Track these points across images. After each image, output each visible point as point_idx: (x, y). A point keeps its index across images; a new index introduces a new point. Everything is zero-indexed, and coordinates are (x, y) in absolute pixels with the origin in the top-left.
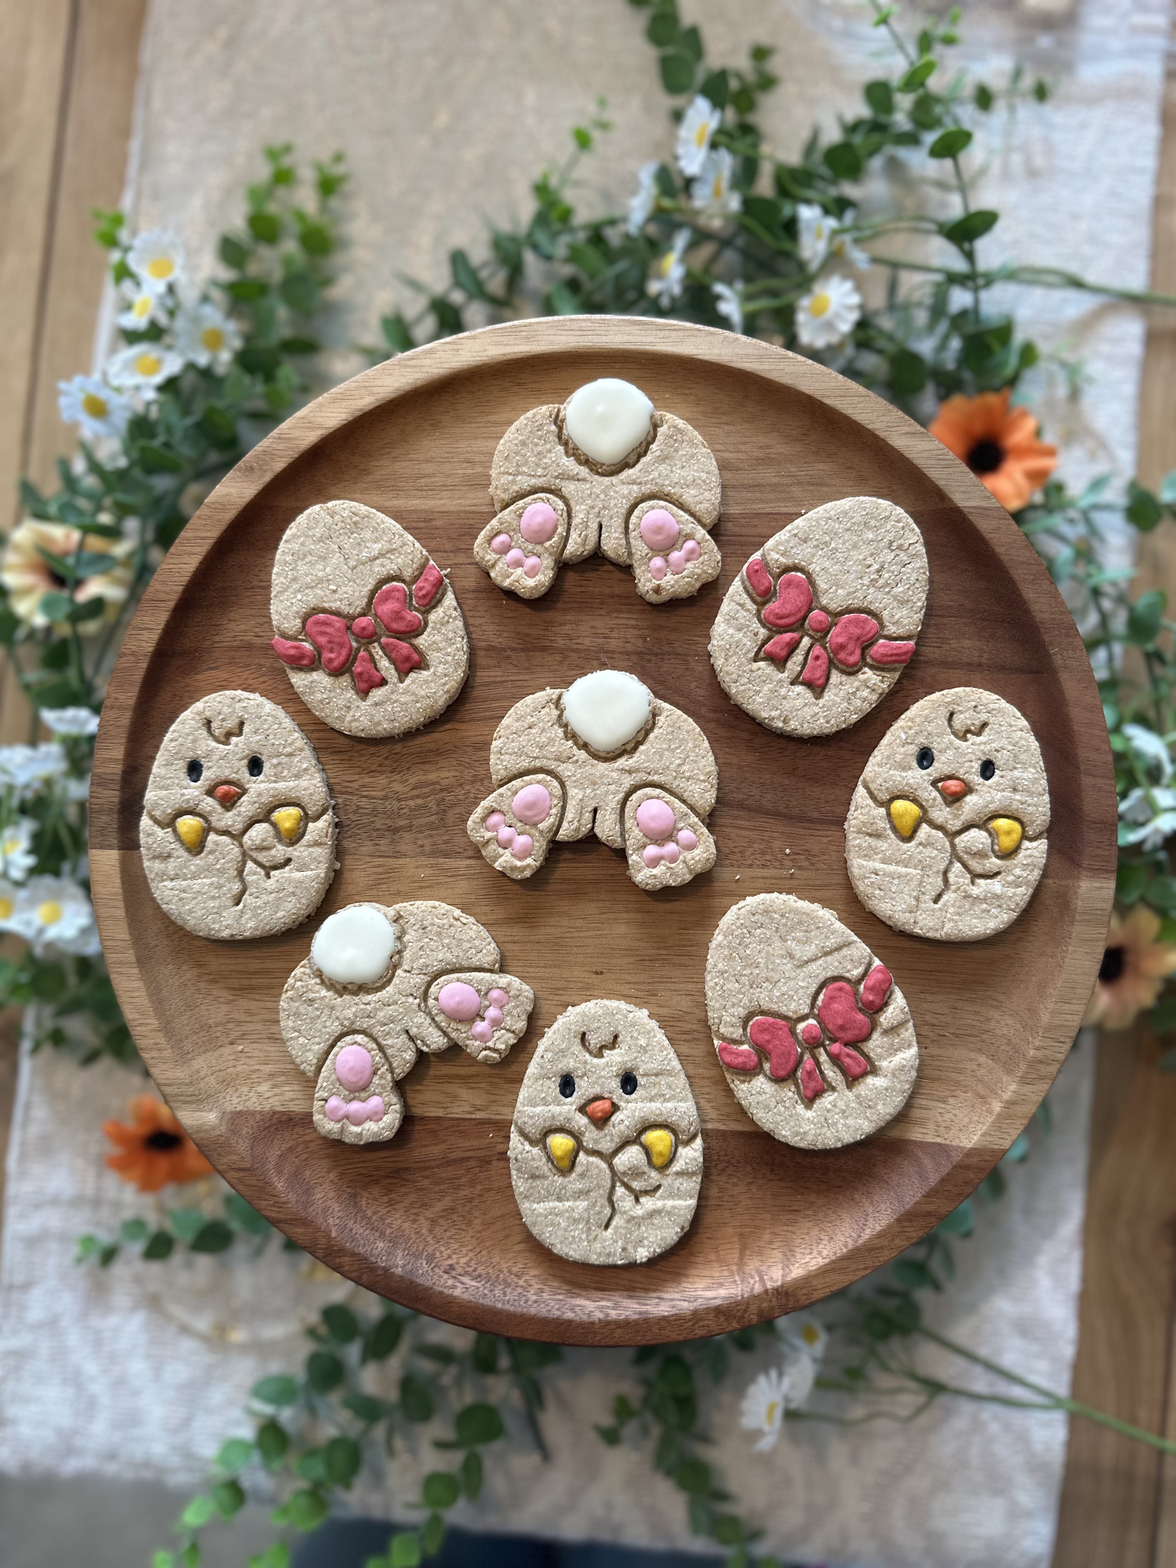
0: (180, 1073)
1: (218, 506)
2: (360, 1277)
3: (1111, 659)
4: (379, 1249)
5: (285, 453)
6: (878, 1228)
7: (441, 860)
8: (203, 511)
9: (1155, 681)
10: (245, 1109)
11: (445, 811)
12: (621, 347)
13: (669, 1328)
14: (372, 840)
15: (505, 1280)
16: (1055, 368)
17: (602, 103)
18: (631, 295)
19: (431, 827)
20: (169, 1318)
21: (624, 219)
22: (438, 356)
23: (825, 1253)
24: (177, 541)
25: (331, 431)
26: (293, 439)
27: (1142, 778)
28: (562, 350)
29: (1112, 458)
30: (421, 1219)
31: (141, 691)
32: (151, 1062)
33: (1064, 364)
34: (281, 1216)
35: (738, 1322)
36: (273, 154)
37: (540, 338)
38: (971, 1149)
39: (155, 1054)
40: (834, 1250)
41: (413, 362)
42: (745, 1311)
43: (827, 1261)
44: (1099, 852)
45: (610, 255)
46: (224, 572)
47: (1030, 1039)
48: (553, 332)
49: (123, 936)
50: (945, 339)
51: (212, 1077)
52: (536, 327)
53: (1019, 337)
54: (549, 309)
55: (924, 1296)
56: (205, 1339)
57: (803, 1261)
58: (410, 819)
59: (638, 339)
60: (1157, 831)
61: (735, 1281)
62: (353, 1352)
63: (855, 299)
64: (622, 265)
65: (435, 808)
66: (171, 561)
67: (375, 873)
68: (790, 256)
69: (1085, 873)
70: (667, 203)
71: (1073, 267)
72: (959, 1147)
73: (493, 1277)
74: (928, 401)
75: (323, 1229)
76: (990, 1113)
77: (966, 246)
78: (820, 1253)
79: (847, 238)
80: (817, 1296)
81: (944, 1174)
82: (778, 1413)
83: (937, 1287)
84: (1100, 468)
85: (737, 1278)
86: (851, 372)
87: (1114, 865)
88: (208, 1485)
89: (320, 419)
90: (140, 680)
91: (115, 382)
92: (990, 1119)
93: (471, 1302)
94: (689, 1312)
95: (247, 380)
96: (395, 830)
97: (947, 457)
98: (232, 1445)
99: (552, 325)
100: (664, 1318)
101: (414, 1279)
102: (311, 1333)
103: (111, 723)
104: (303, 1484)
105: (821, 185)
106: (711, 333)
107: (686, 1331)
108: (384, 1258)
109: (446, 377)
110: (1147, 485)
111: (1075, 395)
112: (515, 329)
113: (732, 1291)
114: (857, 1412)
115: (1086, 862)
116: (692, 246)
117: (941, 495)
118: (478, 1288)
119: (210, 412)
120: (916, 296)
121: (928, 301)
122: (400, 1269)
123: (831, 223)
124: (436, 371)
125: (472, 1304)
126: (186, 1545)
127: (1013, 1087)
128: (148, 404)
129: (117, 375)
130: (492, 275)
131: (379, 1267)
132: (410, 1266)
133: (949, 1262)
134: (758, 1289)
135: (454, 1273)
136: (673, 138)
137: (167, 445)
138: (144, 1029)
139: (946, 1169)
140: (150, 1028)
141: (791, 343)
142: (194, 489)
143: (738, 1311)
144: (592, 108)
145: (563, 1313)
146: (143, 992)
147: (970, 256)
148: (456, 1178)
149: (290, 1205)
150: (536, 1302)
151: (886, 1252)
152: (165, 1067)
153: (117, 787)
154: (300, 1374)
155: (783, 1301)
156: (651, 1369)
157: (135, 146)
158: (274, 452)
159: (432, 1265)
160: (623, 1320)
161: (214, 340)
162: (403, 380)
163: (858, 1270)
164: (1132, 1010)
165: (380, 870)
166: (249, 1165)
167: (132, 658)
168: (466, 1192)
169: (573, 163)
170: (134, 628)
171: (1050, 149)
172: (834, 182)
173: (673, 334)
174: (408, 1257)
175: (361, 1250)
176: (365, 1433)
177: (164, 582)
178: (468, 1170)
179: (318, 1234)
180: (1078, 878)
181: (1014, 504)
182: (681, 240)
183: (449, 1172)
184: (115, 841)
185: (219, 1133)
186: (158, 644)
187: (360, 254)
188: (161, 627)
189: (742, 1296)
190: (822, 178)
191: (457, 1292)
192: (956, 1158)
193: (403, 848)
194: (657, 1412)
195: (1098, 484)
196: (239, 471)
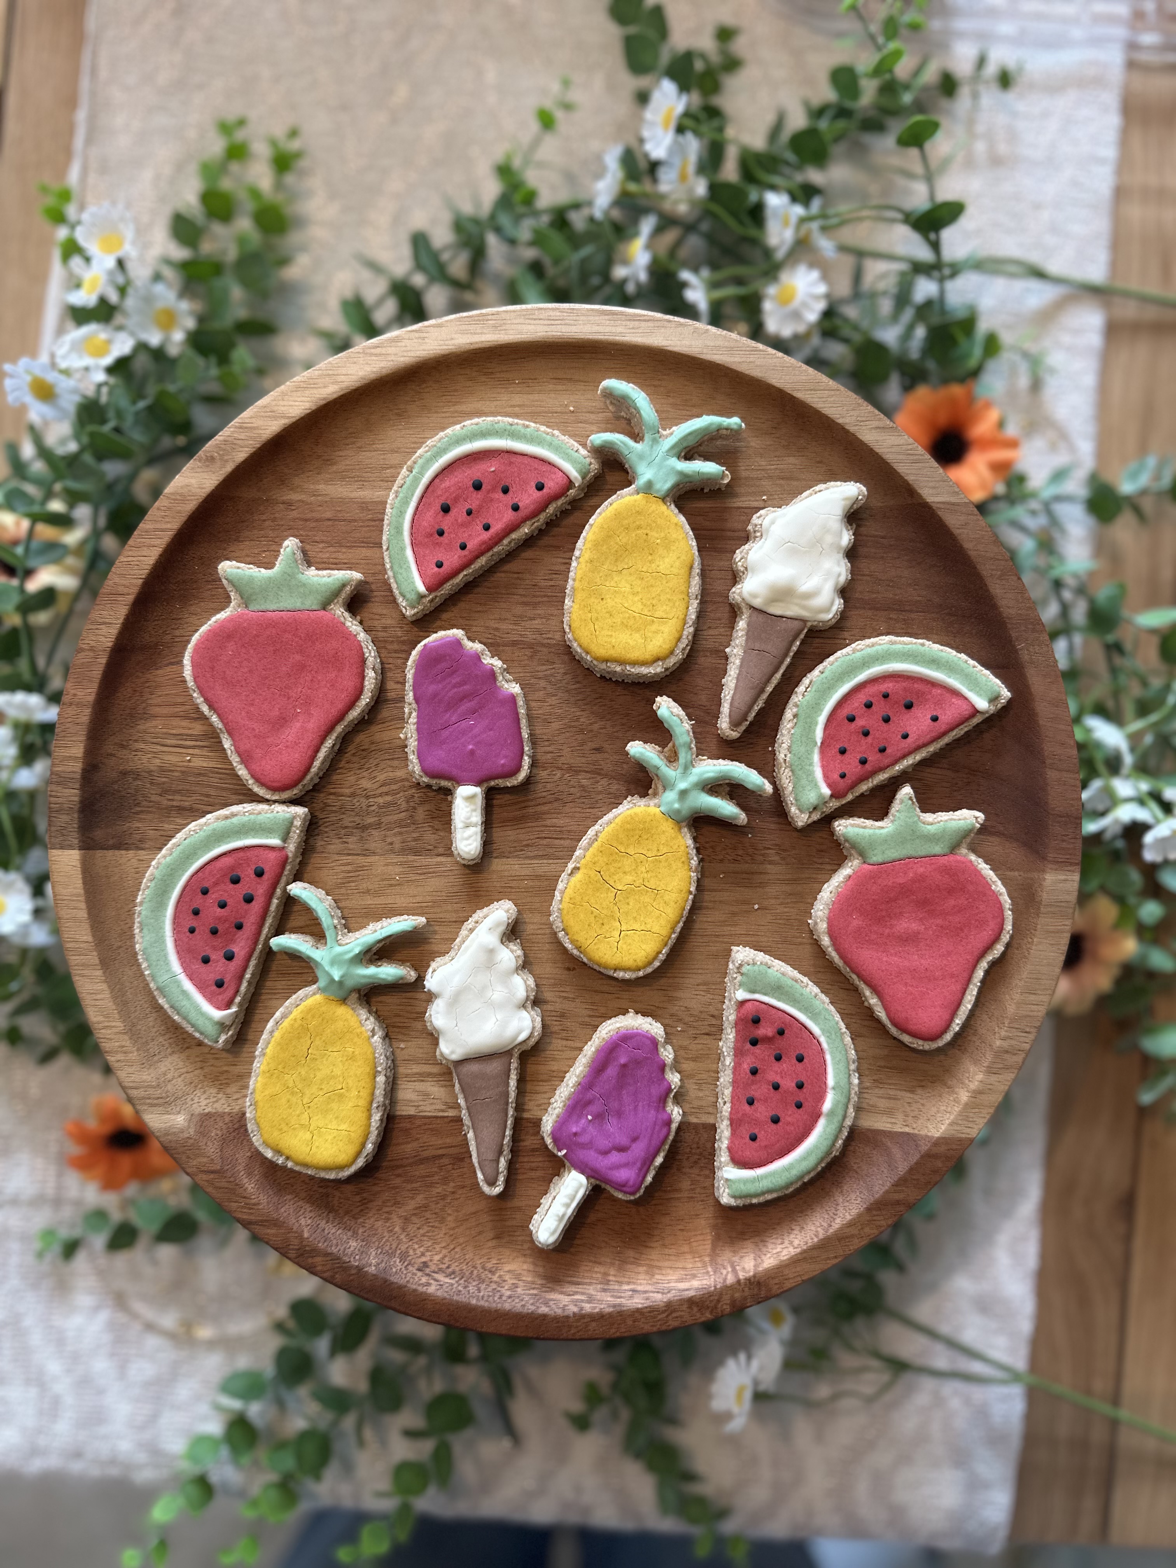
0: (147, 1076)
1: (178, 497)
2: (333, 1277)
3: (1071, 650)
4: (352, 1249)
5: (246, 442)
6: (848, 1217)
7: (411, 858)
8: (162, 502)
9: (1114, 671)
10: (214, 1111)
11: (414, 808)
12: (591, 337)
13: (643, 1320)
14: (340, 838)
15: (479, 1276)
16: (1016, 358)
17: (566, 83)
18: (595, 281)
19: (401, 824)
20: (135, 1316)
21: (590, 203)
22: (403, 344)
23: (796, 1242)
24: (135, 533)
25: (294, 420)
26: (254, 428)
27: (1101, 768)
28: (531, 340)
29: (1072, 448)
30: (394, 1217)
31: (100, 687)
32: (116, 1065)
33: (1026, 355)
34: (252, 1217)
35: (711, 1313)
36: (225, 128)
37: (507, 327)
38: (939, 1138)
39: (120, 1057)
40: (805, 1240)
41: (378, 351)
42: (718, 1301)
43: (798, 1250)
44: (1064, 845)
45: (575, 240)
46: (185, 565)
47: (997, 1029)
48: (521, 321)
49: (85, 938)
50: (910, 329)
51: (180, 1079)
52: (504, 316)
53: (983, 327)
54: (513, 296)
55: (888, 1278)
56: (171, 1336)
57: (775, 1251)
58: (379, 816)
59: (608, 329)
60: (1116, 821)
61: (708, 1272)
62: (322, 1345)
63: (822, 289)
64: (587, 251)
65: (404, 806)
66: (130, 553)
67: (343, 872)
68: (757, 243)
69: (1050, 866)
70: (632, 187)
71: (1034, 257)
72: (927, 1136)
73: (467, 1274)
74: (892, 391)
75: (295, 1229)
76: (957, 1103)
77: (932, 236)
78: (791, 1243)
79: (815, 226)
80: (788, 1285)
81: (912, 1163)
82: (748, 1395)
83: (900, 1268)
84: (1061, 459)
85: (710, 1269)
86: (816, 362)
87: (1078, 858)
88: (176, 1482)
89: (283, 408)
90: (99, 676)
91: (63, 365)
92: (957, 1109)
93: (445, 1299)
94: (662, 1304)
95: (200, 361)
96: (364, 828)
97: (916, 452)
98: (200, 1441)
99: (521, 314)
100: (638, 1310)
101: (388, 1277)
102: (279, 1327)
103: (70, 720)
104: (272, 1477)
105: (787, 170)
106: (681, 325)
107: (659, 1323)
108: (357, 1257)
109: (412, 366)
110: (1108, 477)
111: (1036, 385)
112: (483, 318)
113: (705, 1282)
114: (823, 1391)
115: (1051, 856)
116: (659, 230)
117: (909, 490)
118: (452, 1285)
119: (162, 395)
120: (882, 286)
121: (894, 290)
122: (373, 1268)
123: (798, 210)
124: (402, 359)
125: (447, 1301)
126: (154, 1542)
127: (980, 1076)
128: (100, 386)
129: (64, 357)
130: (453, 258)
131: (352, 1266)
132: (383, 1265)
133: (913, 1244)
134: (731, 1279)
135: (427, 1271)
136: (639, 120)
137: (117, 430)
138: (109, 1032)
139: (914, 1158)
140: (115, 1030)
141: (757, 332)
142: (149, 475)
143: (711, 1301)
144: (555, 87)
145: (538, 1307)
146: (107, 994)
147: (935, 246)
148: (428, 1176)
149: (261, 1207)
150: (510, 1297)
151: (856, 1241)
152: (130, 1070)
153: (77, 786)
154: (268, 1369)
155: (756, 1291)
156: (620, 1356)
157: (81, 116)
158: (235, 442)
159: (406, 1264)
160: (597, 1313)
161: (168, 320)
162: (368, 369)
163: (828, 1258)
164: (1090, 996)
165: (349, 868)
166: (219, 1167)
167: (92, 654)
168: (439, 1190)
169: (536, 143)
170: (92, 623)
171: (1013, 136)
172: (799, 167)
173: (643, 324)
174: (381, 1256)
175: (334, 1250)
176: (335, 1423)
177: (122, 575)
178: (441, 1167)
179: (290, 1235)
180: (1044, 871)
181: (978, 496)
182: (647, 225)
183: (421, 1170)
184: (76, 841)
185: (188, 1135)
186: (117, 639)
187: (317, 233)
188: (121, 621)
189: (715, 1286)
190: (787, 163)
191: (431, 1290)
192: (924, 1148)
193: (372, 846)
194: (628, 1399)
195: (1059, 475)
196: (200, 461)
